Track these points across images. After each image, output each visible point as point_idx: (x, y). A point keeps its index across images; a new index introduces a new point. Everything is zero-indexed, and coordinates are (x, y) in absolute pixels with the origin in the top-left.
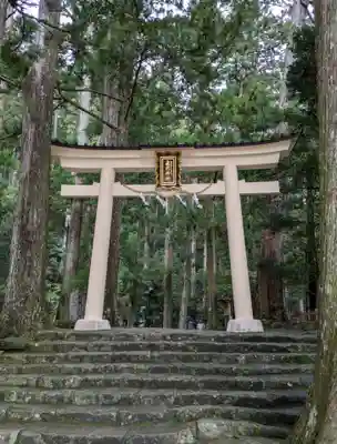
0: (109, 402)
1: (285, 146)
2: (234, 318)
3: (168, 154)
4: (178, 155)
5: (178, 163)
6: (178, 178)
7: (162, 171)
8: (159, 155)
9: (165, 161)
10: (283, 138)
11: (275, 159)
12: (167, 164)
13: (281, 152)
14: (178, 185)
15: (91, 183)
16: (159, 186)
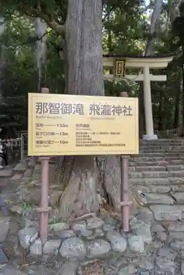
2: (146, 134)
3: (120, 60)
5: (124, 65)
6: (124, 72)
7: (117, 68)
8: (116, 60)
9: (119, 64)
13: (168, 62)
14: (124, 75)
16: (115, 75)
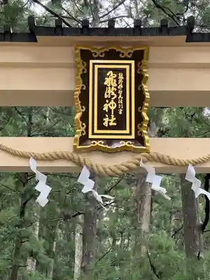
3: (112, 54)
4: (138, 57)
5: (140, 78)
6: (139, 119)
8: (86, 56)
9: (102, 74)
12: (108, 82)
14: (140, 140)
16: (84, 139)
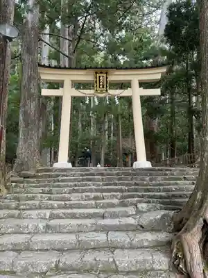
0: (88, 198)
1: (164, 70)
2: (136, 160)
3: (101, 73)
4: (107, 73)
5: (107, 78)
6: (107, 86)
7: (98, 82)
8: (96, 73)
10: (163, 65)
11: (158, 77)
12: (101, 78)
13: (162, 73)
14: (107, 90)
15: (58, 88)
16: (96, 90)
